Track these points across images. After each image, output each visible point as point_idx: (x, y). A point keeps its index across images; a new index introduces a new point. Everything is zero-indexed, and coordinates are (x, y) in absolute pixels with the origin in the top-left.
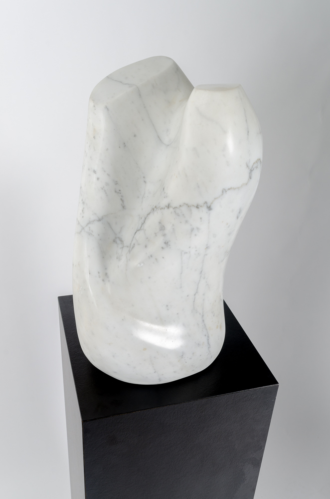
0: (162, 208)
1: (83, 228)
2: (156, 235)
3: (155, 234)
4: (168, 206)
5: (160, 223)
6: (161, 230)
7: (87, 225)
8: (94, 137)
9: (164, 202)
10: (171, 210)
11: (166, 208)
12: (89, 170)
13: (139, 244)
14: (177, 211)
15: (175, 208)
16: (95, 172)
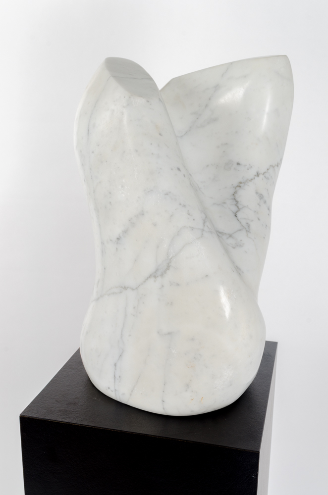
0: (252, 179)
1: (203, 230)
2: (260, 206)
3: (259, 204)
4: (258, 175)
5: (257, 193)
6: (261, 199)
7: (204, 225)
8: (160, 134)
9: (252, 172)
10: (261, 176)
11: (256, 178)
12: (172, 169)
13: (252, 221)
14: (267, 175)
15: (264, 173)
16: (179, 169)
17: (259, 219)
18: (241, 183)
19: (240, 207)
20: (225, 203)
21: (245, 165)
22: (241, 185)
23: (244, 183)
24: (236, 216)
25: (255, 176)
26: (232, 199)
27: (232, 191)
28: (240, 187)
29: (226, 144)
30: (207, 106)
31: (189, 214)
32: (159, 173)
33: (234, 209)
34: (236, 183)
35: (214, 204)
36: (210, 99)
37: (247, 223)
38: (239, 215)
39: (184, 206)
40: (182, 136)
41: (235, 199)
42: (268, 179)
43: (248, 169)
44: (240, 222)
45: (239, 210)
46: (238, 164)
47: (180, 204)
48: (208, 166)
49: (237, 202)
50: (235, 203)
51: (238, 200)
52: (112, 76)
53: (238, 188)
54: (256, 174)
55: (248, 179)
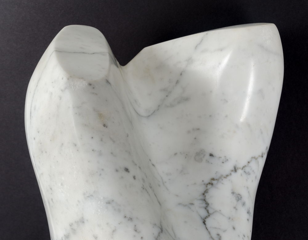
0: (227, 176)
2: (236, 209)
3: (235, 208)
4: (235, 170)
5: (233, 193)
6: (238, 201)
8: (104, 125)
9: (228, 167)
10: (240, 171)
11: (233, 174)
12: (117, 171)
13: (225, 231)
14: (247, 169)
15: (244, 167)
16: (127, 170)
17: (234, 228)
18: (213, 179)
19: (211, 211)
20: (192, 204)
21: (220, 157)
22: (214, 182)
23: (217, 180)
24: (204, 223)
25: (232, 171)
26: (201, 200)
27: (202, 189)
28: (212, 184)
29: (198, 129)
30: (177, 82)
31: (136, 231)
32: (100, 175)
33: (203, 213)
34: (207, 180)
35: (180, 204)
36: (181, 74)
37: (218, 235)
38: (209, 222)
39: (131, 219)
40: (149, 116)
41: (205, 200)
42: (249, 174)
43: (223, 163)
44: (209, 233)
45: (209, 215)
46: (211, 155)
47: (125, 217)
48: (176, 154)
49: (207, 204)
50: (204, 205)
51: (209, 201)
52: (56, 51)
53: (209, 186)
54: (233, 169)
55: (222, 176)
